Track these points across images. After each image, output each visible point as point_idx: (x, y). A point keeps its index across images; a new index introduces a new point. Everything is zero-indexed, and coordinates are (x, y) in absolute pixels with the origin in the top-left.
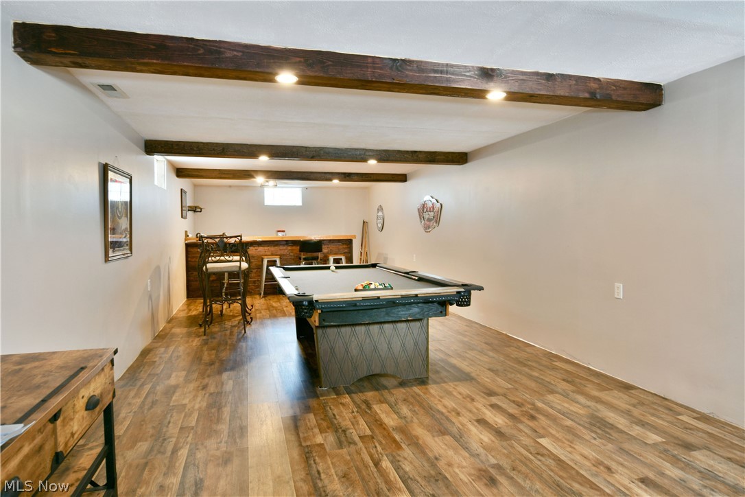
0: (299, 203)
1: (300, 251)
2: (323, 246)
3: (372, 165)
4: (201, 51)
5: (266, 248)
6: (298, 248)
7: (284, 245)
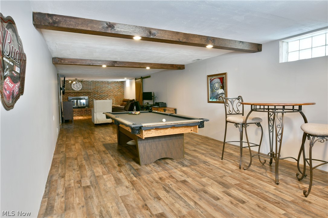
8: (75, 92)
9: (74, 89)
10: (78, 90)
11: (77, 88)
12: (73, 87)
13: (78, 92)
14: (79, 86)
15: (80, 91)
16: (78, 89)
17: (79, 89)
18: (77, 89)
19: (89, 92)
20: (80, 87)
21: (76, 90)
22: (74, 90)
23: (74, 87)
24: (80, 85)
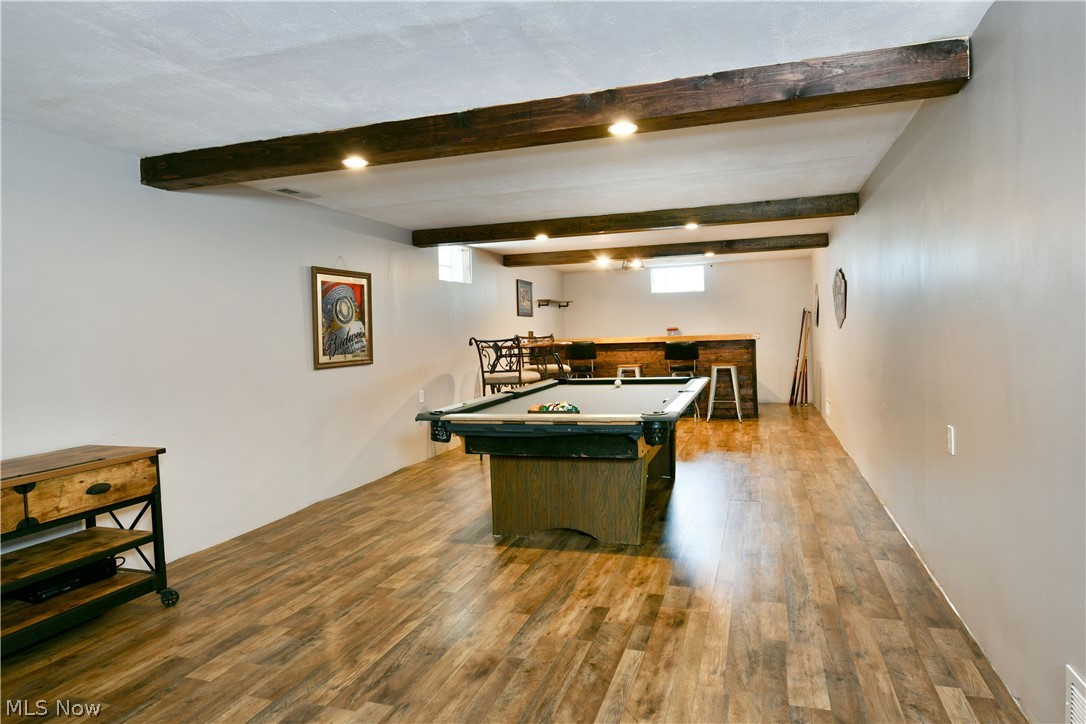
0: (700, 287)
1: (666, 358)
2: (700, 352)
3: (692, 230)
4: (268, 153)
5: (628, 353)
6: (664, 353)
7: (652, 349)
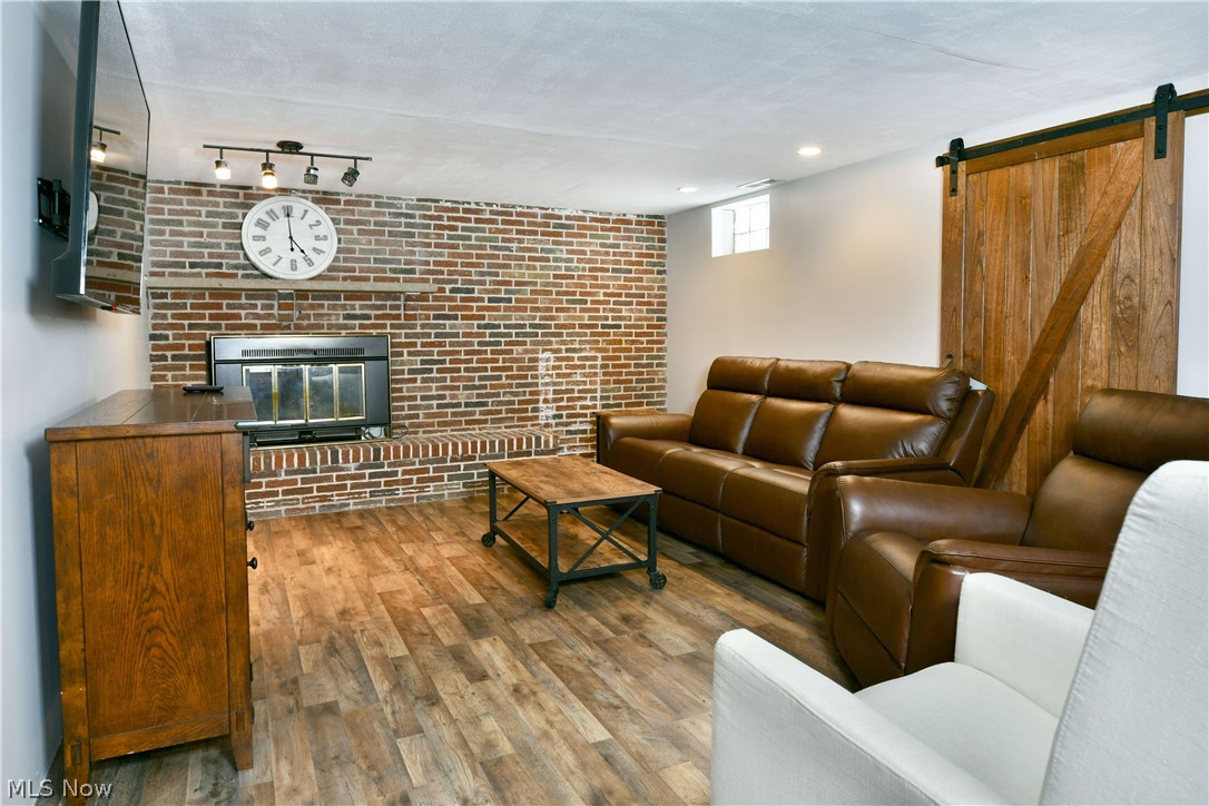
8: (268, 294)
9: (265, 264)
10: (304, 273)
11: (297, 254)
12: (252, 248)
13: (302, 294)
14: (307, 243)
15: (325, 285)
16: (301, 264)
17: (311, 263)
18: (294, 265)
19: (393, 295)
20: (317, 251)
21: (281, 271)
22: (266, 276)
23: (262, 245)
24: (320, 231)
